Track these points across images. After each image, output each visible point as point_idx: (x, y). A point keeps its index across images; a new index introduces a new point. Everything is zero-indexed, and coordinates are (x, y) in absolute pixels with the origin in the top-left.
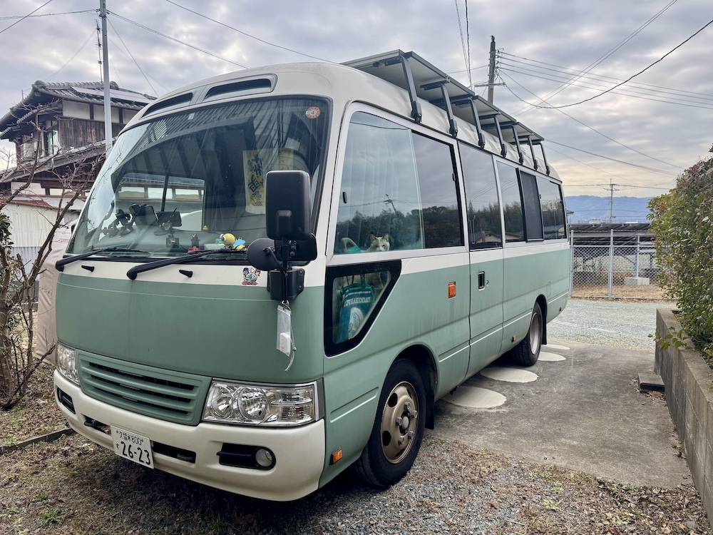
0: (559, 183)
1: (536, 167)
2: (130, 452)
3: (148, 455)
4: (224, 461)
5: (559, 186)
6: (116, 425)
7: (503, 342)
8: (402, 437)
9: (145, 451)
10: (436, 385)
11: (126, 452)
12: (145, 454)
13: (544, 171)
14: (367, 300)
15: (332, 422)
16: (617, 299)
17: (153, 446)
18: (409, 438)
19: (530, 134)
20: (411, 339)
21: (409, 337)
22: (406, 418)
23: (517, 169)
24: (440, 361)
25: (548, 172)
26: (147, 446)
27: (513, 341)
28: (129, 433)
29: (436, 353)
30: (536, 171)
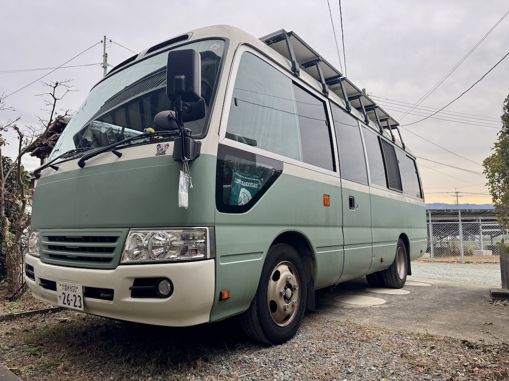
0: (414, 159)
1: (394, 140)
2: (68, 300)
3: (80, 300)
4: (134, 295)
5: (414, 161)
6: (60, 280)
7: (373, 258)
8: (286, 305)
9: (79, 296)
10: (315, 272)
11: (66, 302)
12: (78, 299)
13: (401, 146)
14: (255, 186)
15: (221, 264)
16: (468, 262)
17: (84, 291)
18: (293, 306)
19: (388, 117)
20: (292, 225)
21: (290, 223)
22: (289, 290)
23: (378, 137)
24: (318, 252)
25: (404, 147)
26: (80, 292)
27: (382, 261)
28: (69, 284)
29: (314, 244)
30: (394, 143)
